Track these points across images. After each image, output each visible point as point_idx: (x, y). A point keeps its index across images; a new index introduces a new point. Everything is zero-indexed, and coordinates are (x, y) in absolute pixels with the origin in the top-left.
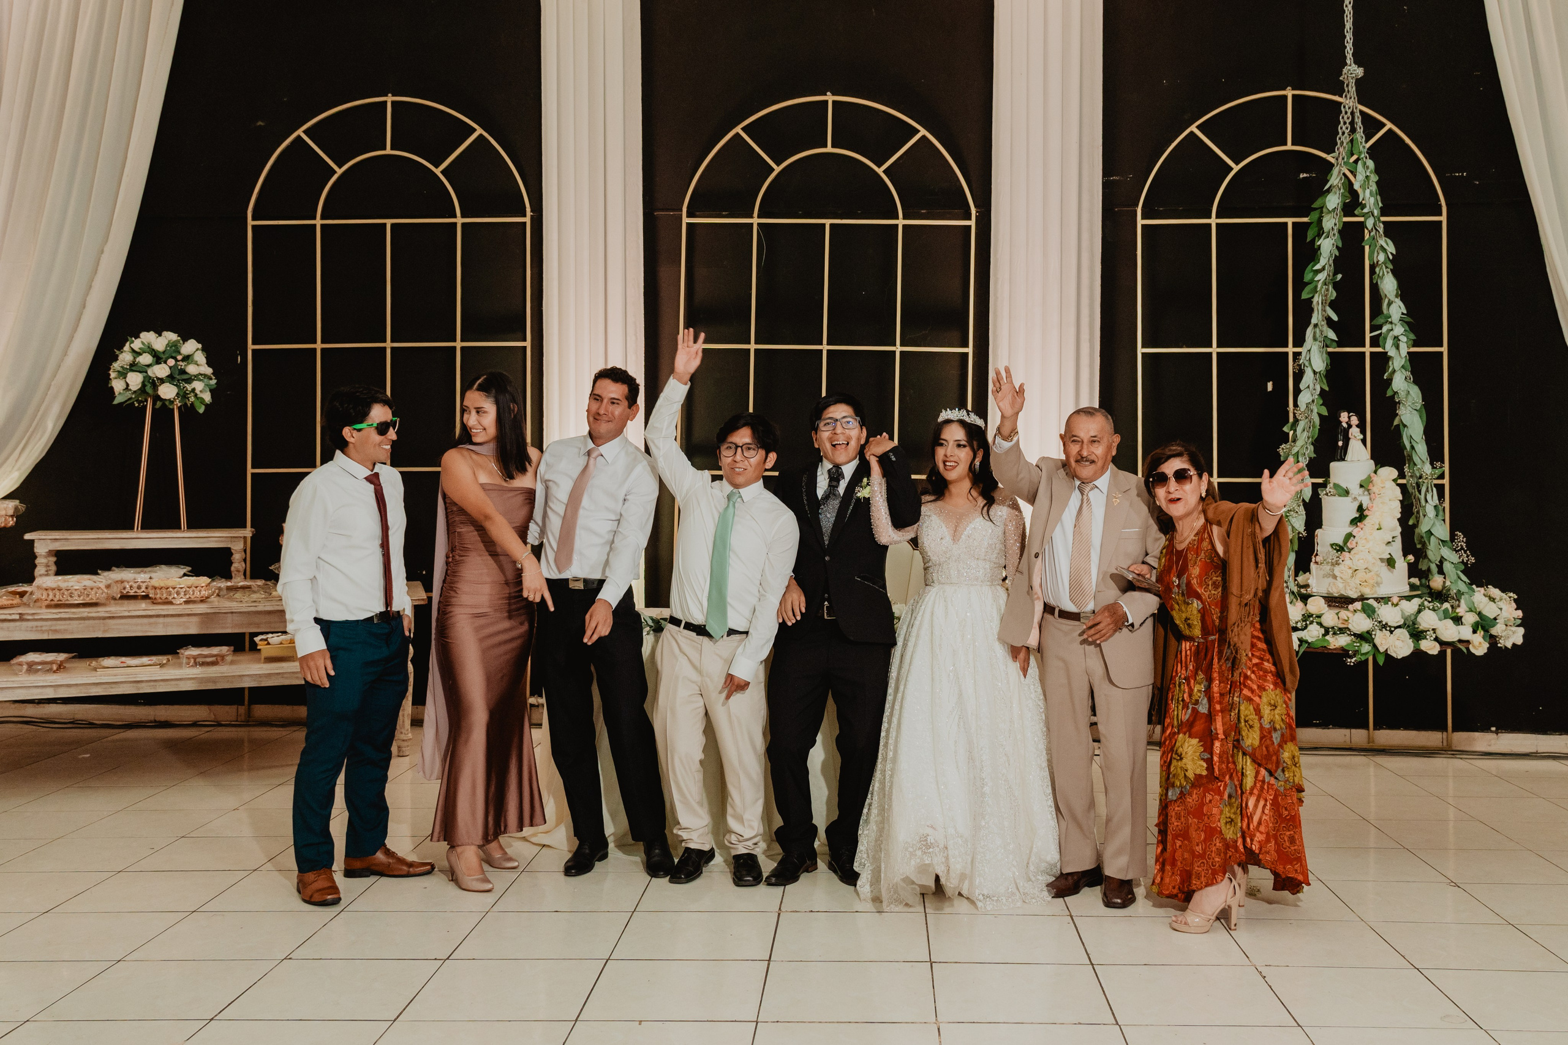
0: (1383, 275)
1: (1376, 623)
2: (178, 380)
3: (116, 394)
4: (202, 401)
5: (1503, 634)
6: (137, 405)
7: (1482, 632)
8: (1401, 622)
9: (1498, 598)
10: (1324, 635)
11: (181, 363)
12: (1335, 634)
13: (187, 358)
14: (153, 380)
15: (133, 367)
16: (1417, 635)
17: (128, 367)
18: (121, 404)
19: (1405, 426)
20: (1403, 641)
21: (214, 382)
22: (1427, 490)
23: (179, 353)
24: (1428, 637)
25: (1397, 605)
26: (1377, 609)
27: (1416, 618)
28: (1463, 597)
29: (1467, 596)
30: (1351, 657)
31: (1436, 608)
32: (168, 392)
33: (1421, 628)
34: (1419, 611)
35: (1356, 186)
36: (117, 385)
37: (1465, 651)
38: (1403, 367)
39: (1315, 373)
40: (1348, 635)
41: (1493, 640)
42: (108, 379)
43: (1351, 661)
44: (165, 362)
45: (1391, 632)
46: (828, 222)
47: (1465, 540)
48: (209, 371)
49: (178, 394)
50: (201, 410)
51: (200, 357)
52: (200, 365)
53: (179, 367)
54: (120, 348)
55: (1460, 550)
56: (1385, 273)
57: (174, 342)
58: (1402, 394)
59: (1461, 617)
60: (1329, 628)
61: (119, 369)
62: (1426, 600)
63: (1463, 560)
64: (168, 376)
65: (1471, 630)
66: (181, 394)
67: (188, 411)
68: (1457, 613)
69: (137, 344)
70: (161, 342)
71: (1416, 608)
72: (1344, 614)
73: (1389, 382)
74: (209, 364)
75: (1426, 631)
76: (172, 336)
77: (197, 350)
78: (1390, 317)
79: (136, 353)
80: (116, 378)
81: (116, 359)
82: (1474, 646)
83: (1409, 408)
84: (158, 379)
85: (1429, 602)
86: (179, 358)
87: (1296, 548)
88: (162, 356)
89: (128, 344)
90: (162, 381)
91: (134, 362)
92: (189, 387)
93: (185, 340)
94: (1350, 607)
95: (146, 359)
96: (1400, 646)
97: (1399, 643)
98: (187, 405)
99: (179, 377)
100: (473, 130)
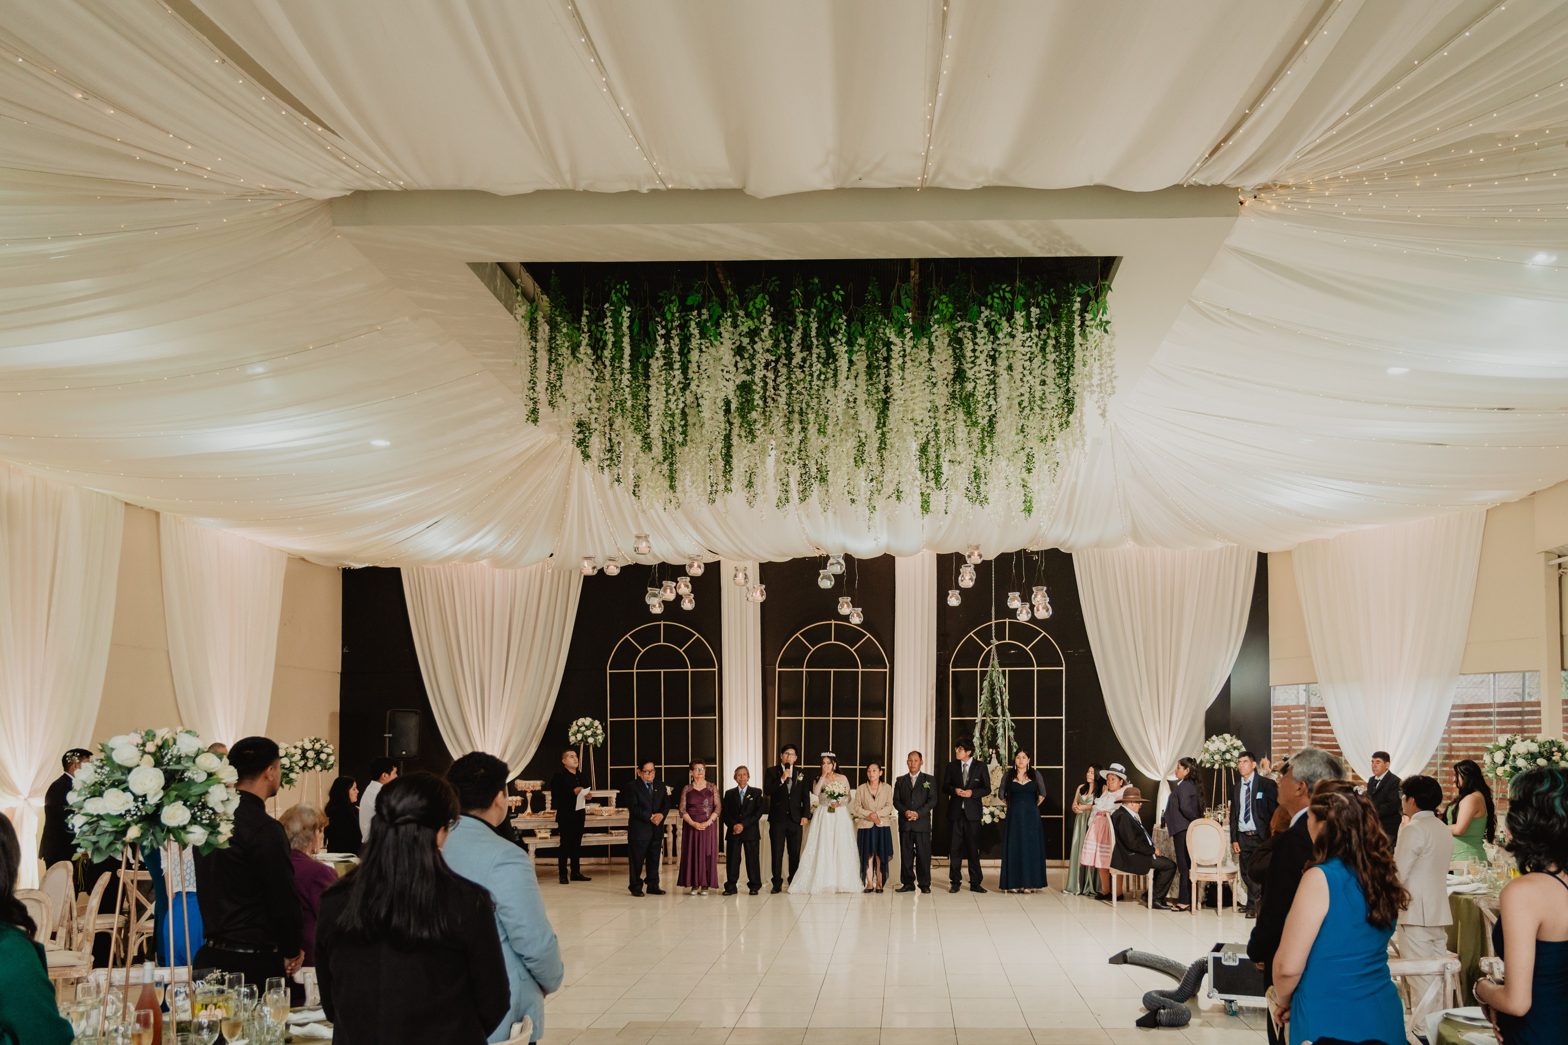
4: (599, 741)
13: (596, 727)
15: (578, 731)
17: (576, 730)
21: (603, 735)
23: (593, 725)
32: (591, 740)
36: (572, 739)
42: (568, 737)
44: (591, 729)
46: (832, 670)
48: (601, 731)
49: (593, 741)
50: (599, 746)
51: (600, 727)
52: (600, 731)
54: (572, 724)
57: (591, 721)
61: (572, 730)
64: (591, 735)
66: (595, 740)
67: (595, 747)
69: (579, 723)
70: (588, 721)
76: (590, 719)
77: (598, 723)
79: (579, 726)
80: (570, 734)
81: (570, 728)
84: (587, 735)
86: (593, 727)
89: (574, 722)
90: (589, 736)
92: (597, 738)
93: (594, 719)
95: (583, 729)
98: (596, 745)
99: (594, 735)
100: (695, 634)
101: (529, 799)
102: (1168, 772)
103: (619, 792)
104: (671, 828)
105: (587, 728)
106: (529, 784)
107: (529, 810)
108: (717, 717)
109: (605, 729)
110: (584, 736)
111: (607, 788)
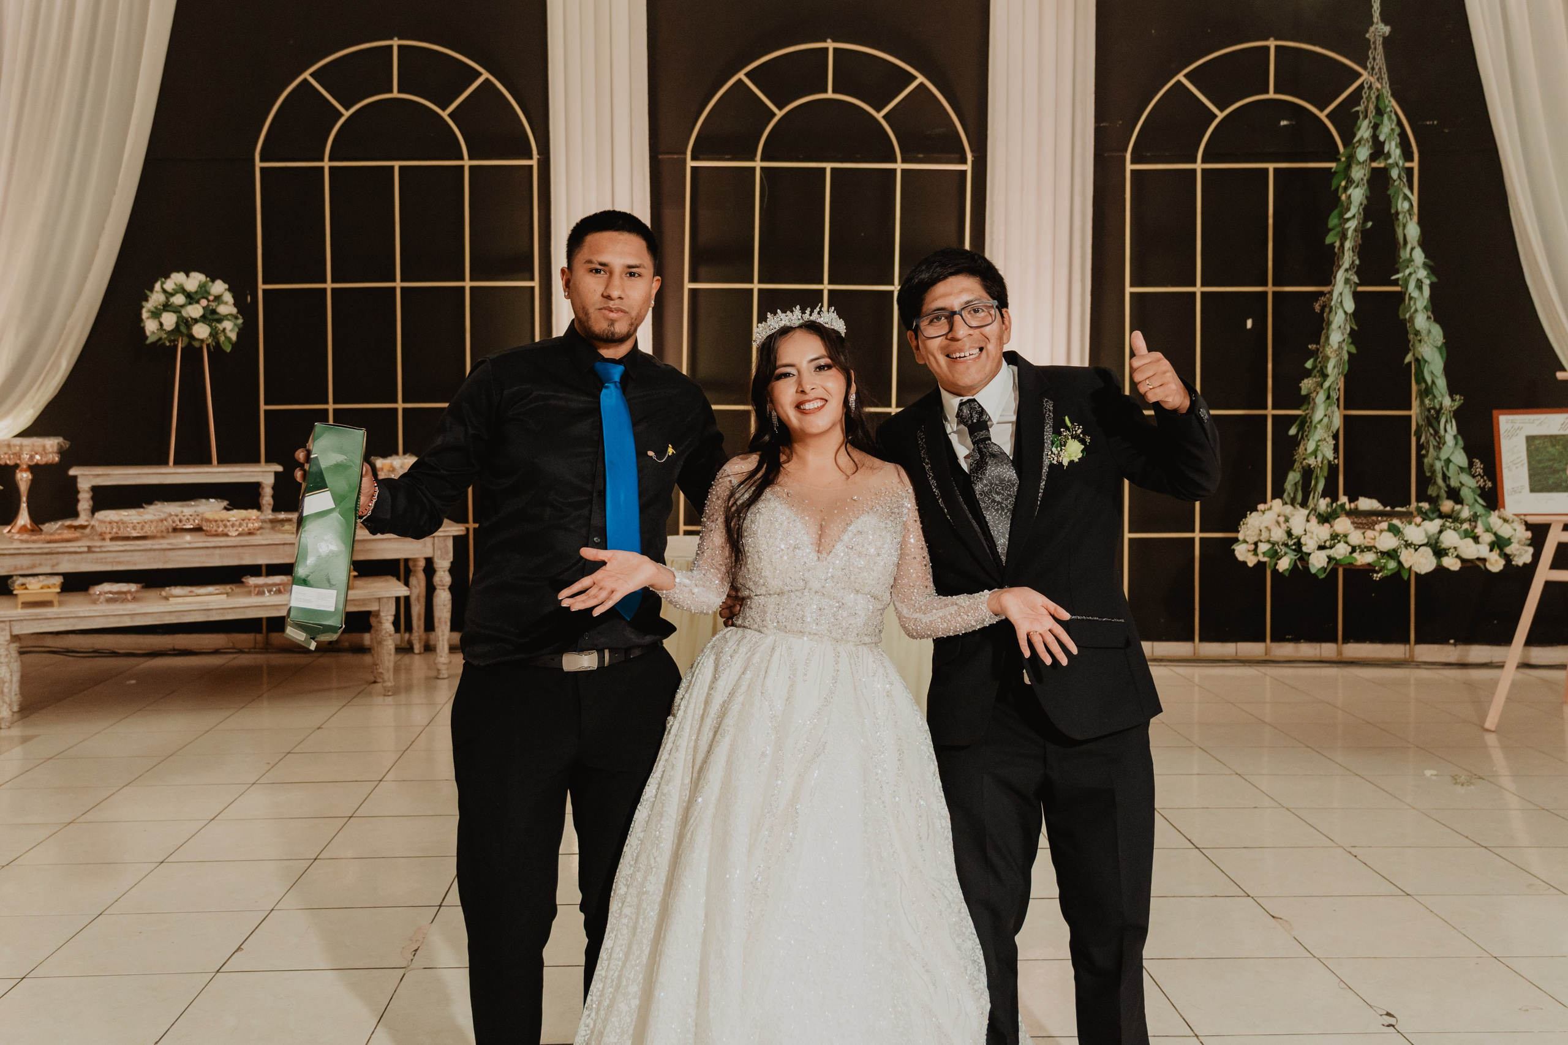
0: (1407, 222)
1: (1402, 542)
2: (210, 320)
3: (148, 333)
4: (228, 340)
5: (1518, 553)
6: (168, 344)
7: (1498, 551)
8: (1425, 541)
9: (1511, 520)
10: (1351, 553)
11: (214, 304)
12: (1362, 551)
13: (218, 298)
14: (187, 320)
15: (167, 307)
16: (1440, 553)
17: (162, 308)
18: (154, 344)
19: (1426, 361)
20: (1426, 558)
21: (240, 321)
22: (1446, 421)
23: (209, 293)
24: (1450, 554)
25: (1419, 525)
26: (1401, 529)
27: (1438, 538)
28: (1479, 518)
29: (1484, 518)
30: (1377, 572)
31: (1456, 528)
32: (201, 331)
33: (1443, 546)
34: (1441, 532)
35: (1382, 138)
36: (150, 326)
37: (1482, 566)
38: (1425, 307)
39: (1346, 313)
40: (1375, 553)
41: (1507, 558)
42: (139, 319)
43: (1377, 577)
44: (198, 302)
45: (1416, 550)
47: (1482, 466)
48: (234, 311)
49: (211, 334)
50: (228, 349)
51: (228, 297)
52: (227, 308)
53: (211, 308)
54: (149, 288)
55: (1477, 476)
56: (1409, 219)
57: (205, 282)
58: (1424, 333)
59: (1478, 537)
60: (1355, 547)
61: (153, 309)
62: (1446, 521)
63: (1480, 485)
64: (201, 317)
65: (1488, 548)
66: (214, 333)
67: (216, 351)
68: (1476, 533)
69: (169, 285)
70: (193, 281)
71: (1438, 529)
72: (1370, 533)
73: (1412, 319)
74: (235, 305)
75: (1449, 549)
76: (199, 276)
77: (226, 290)
78: (1413, 261)
79: (169, 295)
80: (148, 318)
81: (147, 298)
82: (1491, 564)
83: (1430, 345)
84: (192, 319)
85: (1451, 523)
86: (211, 298)
87: (1326, 474)
88: (194, 296)
89: (157, 285)
90: (196, 321)
91: (167, 303)
92: (220, 327)
93: (213, 281)
94: (1377, 527)
95: (179, 299)
96: (1422, 562)
97: (1423, 561)
98: (218, 346)
99: (211, 317)
100: (480, 74)
101: (24, 487)
103: (280, 469)
105: (191, 298)
106: (21, 446)
107: (24, 518)
108: (536, 284)
109: (245, 306)
110: (180, 317)
111: (256, 460)
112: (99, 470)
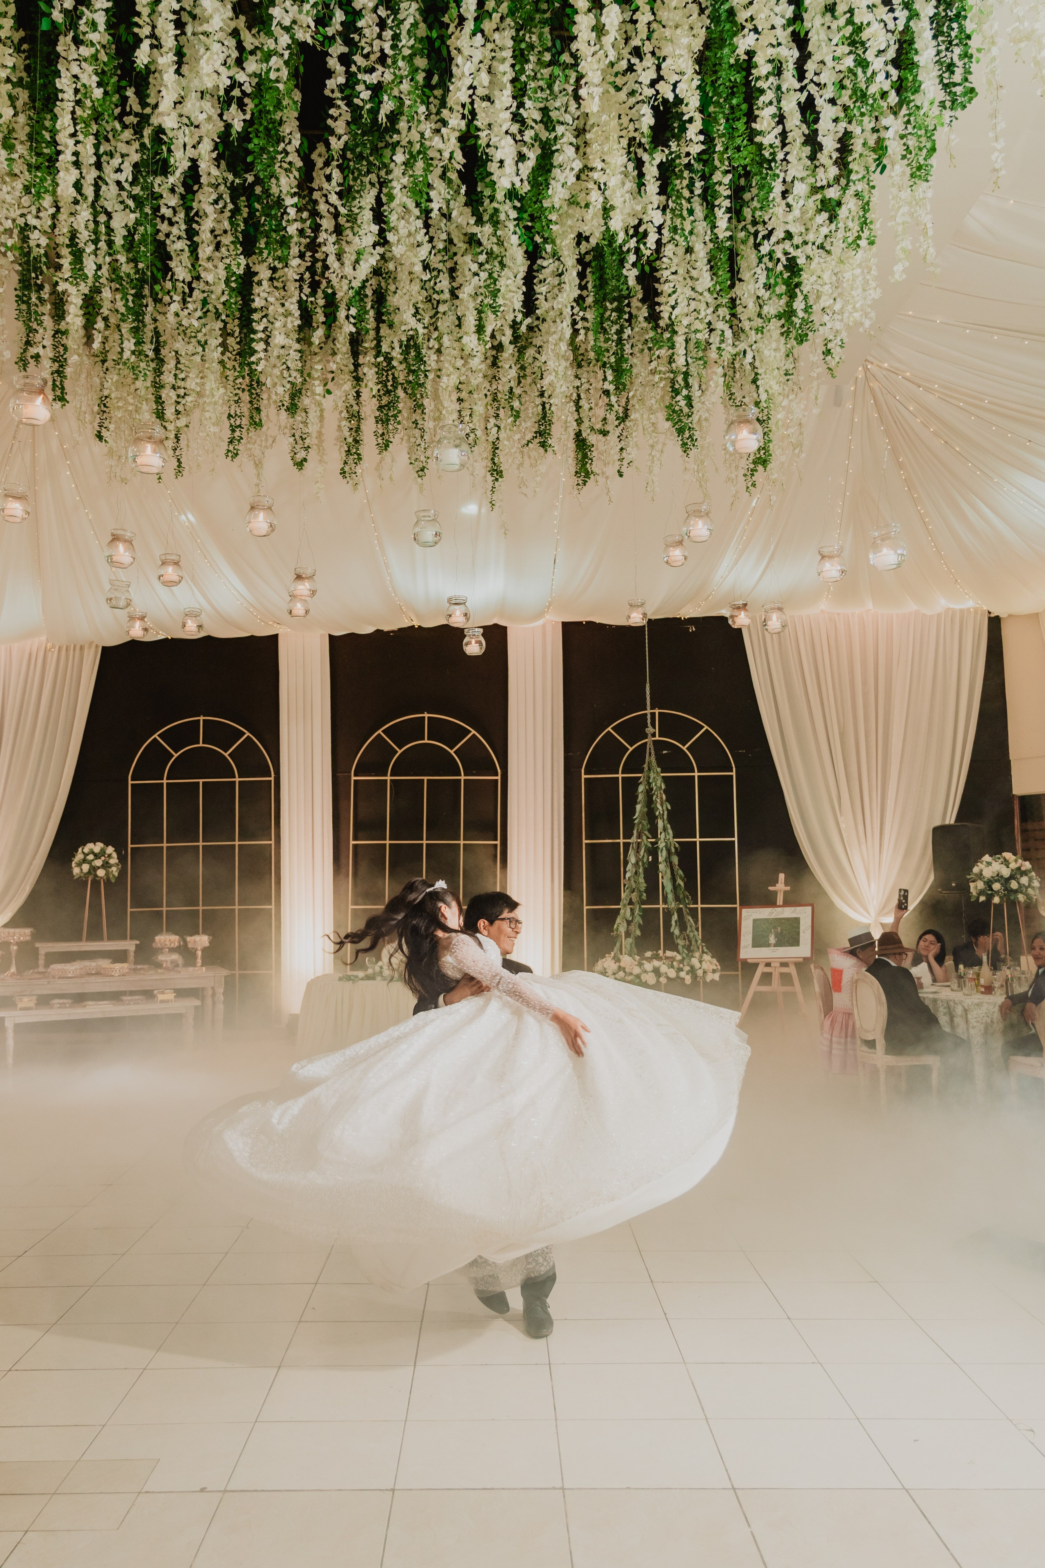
1: (643, 970)
2: (105, 867)
3: (74, 874)
4: (114, 876)
6: (84, 879)
7: (691, 975)
13: (110, 856)
14: (95, 867)
15: (84, 861)
17: (82, 861)
18: (77, 879)
21: (120, 867)
23: (105, 853)
27: (660, 968)
32: (101, 873)
36: (76, 871)
42: (71, 868)
44: (100, 858)
46: (426, 778)
48: (117, 861)
49: (105, 874)
50: (113, 880)
51: (115, 855)
52: (114, 860)
53: (106, 860)
54: (77, 851)
57: (103, 847)
61: (77, 862)
64: (101, 865)
66: (107, 873)
67: (108, 881)
69: (86, 850)
70: (97, 847)
74: (117, 858)
76: (100, 844)
77: (112, 851)
79: (86, 855)
80: (74, 866)
81: (73, 856)
84: (97, 866)
86: (106, 855)
89: (80, 850)
90: (99, 868)
91: (84, 858)
92: (110, 870)
93: (107, 846)
95: (91, 857)
98: (108, 879)
99: (106, 865)
100: (245, 733)
101: (12, 953)
102: (881, 912)
103: (138, 942)
104: (210, 992)
105: (97, 856)
106: (14, 933)
107: (14, 969)
108: (272, 842)
109: (122, 859)
110: (91, 866)
111: (125, 938)
112: (50, 944)
